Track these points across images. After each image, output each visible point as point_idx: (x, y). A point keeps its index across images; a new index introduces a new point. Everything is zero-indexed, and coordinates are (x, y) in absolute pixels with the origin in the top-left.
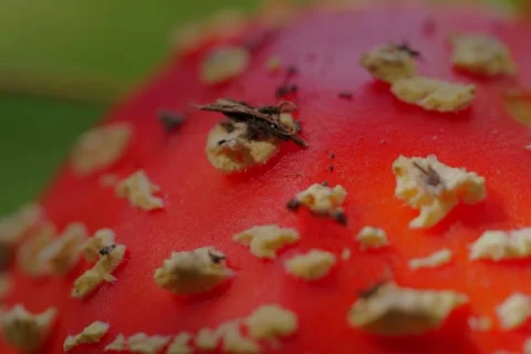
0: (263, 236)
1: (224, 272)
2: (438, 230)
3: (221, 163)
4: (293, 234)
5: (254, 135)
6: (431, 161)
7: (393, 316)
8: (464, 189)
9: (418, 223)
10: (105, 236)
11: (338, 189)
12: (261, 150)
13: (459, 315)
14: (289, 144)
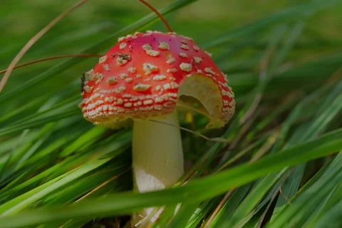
0: (122, 75)
1: (116, 81)
2: (149, 75)
3: (118, 63)
4: (127, 75)
5: (124, 59)
6: (149, 65)
7: (139, 88)
8: (154, 69)
9: (146, 74)
10: (101, 75)
11: (135, 68)
12: (125, 61)
13: (150, 89)
14: (129, 61)
